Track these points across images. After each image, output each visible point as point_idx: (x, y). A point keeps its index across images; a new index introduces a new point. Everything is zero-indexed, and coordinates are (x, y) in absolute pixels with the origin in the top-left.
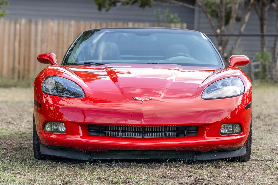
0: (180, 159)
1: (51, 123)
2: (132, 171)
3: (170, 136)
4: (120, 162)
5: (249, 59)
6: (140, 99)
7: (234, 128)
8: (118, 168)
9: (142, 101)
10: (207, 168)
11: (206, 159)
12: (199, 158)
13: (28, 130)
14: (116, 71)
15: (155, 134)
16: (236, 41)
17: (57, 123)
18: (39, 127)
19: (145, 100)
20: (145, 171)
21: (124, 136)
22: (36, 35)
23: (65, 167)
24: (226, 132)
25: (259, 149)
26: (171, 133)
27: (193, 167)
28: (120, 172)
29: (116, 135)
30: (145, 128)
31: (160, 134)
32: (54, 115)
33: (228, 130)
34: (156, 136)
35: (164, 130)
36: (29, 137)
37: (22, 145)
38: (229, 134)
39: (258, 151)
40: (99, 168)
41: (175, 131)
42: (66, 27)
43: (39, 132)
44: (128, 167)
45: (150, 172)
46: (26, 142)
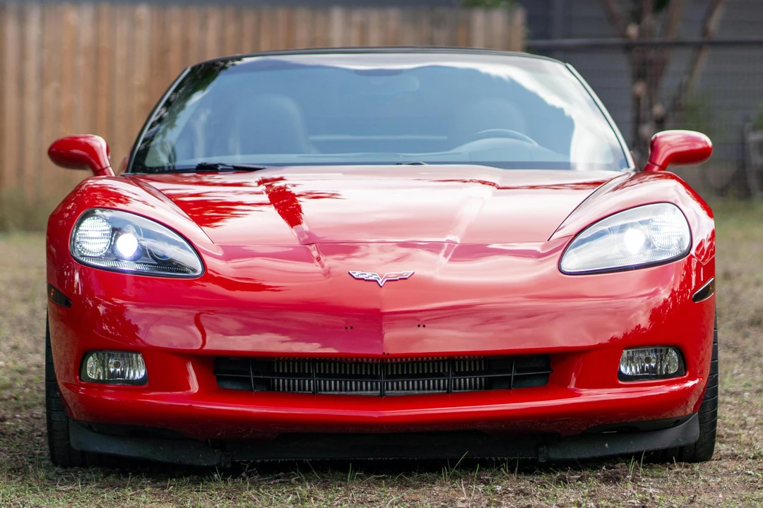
0: (499, 459)
1: (101, 354)
2: (352, 496)
3: (465, 388)
4: (313, 471)
5: (710, 144)
6: (371, 278)
7: (661, 360)
8: (309, 487)
9: (379, 282)
10: (580, 482)
11: (576, 457)
12: (556, 454)
13: (18, 375)
14: (295, 191)
15: (421, 382)
16: (694, 62)
17: (120, 354)
18: (63, 366)
19: (387, 281)
20: (390, 496)
21: (325, 390)
22: (22, 57)
23: (148, 489)
24: (637, 373)
25: (745, 424)
26: (468, 380)
27: (538, 482)
28: (314, 499)
29: (299, 389)
30: (389, 366)
31: (436, 381)
32: (110, 329)
33: (643, 367)
34: (424, 389)
35: (447, 371)
36: (25, 400)
37: (8, 423)
38: (648, 377)
39: (744, 429)
40: (250, 489)
41: (481, 373)
42: (123, 29)
43: (65, 384)
44: (340, 486)
45: (407, 497)
46: (18, 416)
